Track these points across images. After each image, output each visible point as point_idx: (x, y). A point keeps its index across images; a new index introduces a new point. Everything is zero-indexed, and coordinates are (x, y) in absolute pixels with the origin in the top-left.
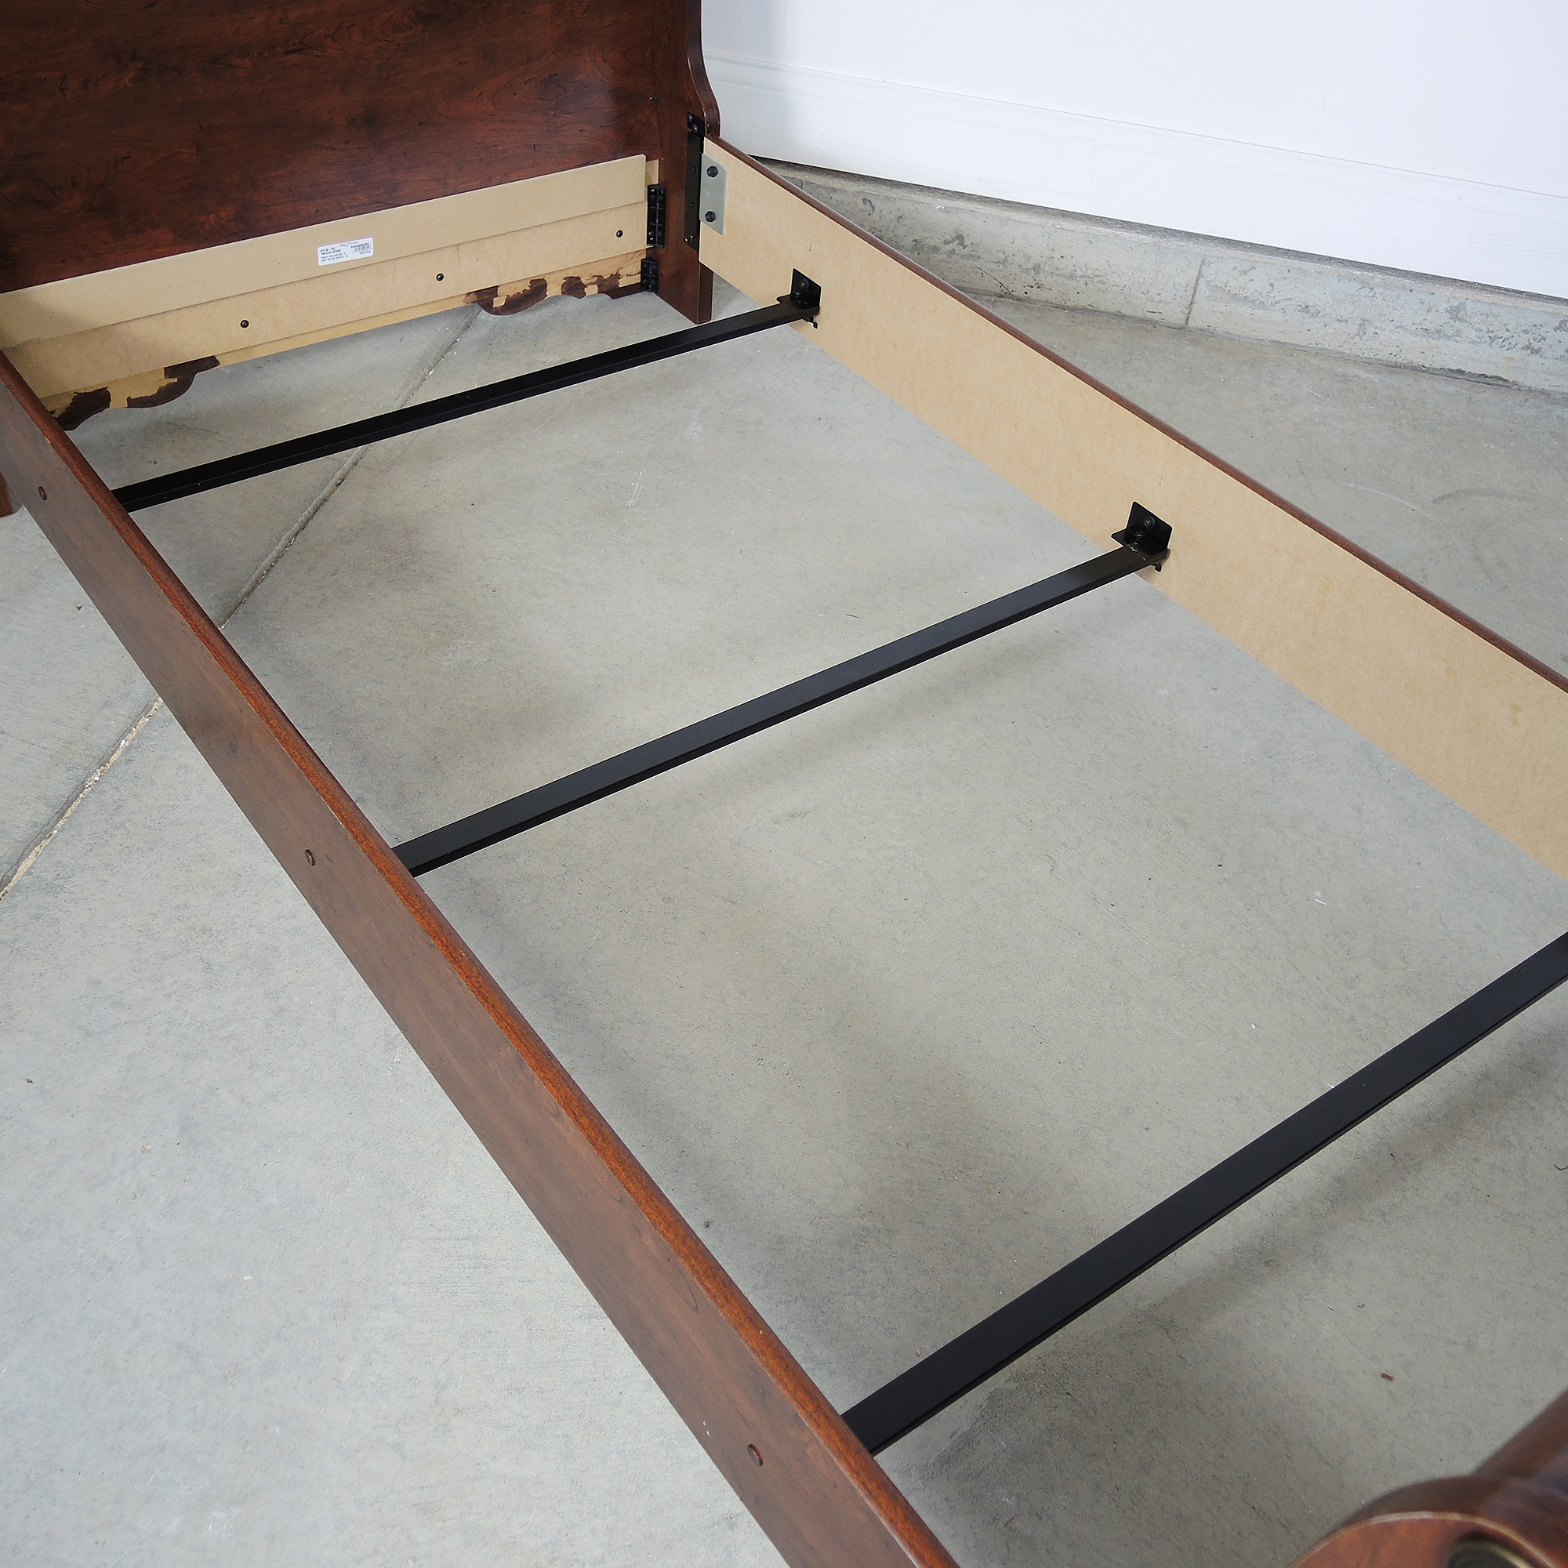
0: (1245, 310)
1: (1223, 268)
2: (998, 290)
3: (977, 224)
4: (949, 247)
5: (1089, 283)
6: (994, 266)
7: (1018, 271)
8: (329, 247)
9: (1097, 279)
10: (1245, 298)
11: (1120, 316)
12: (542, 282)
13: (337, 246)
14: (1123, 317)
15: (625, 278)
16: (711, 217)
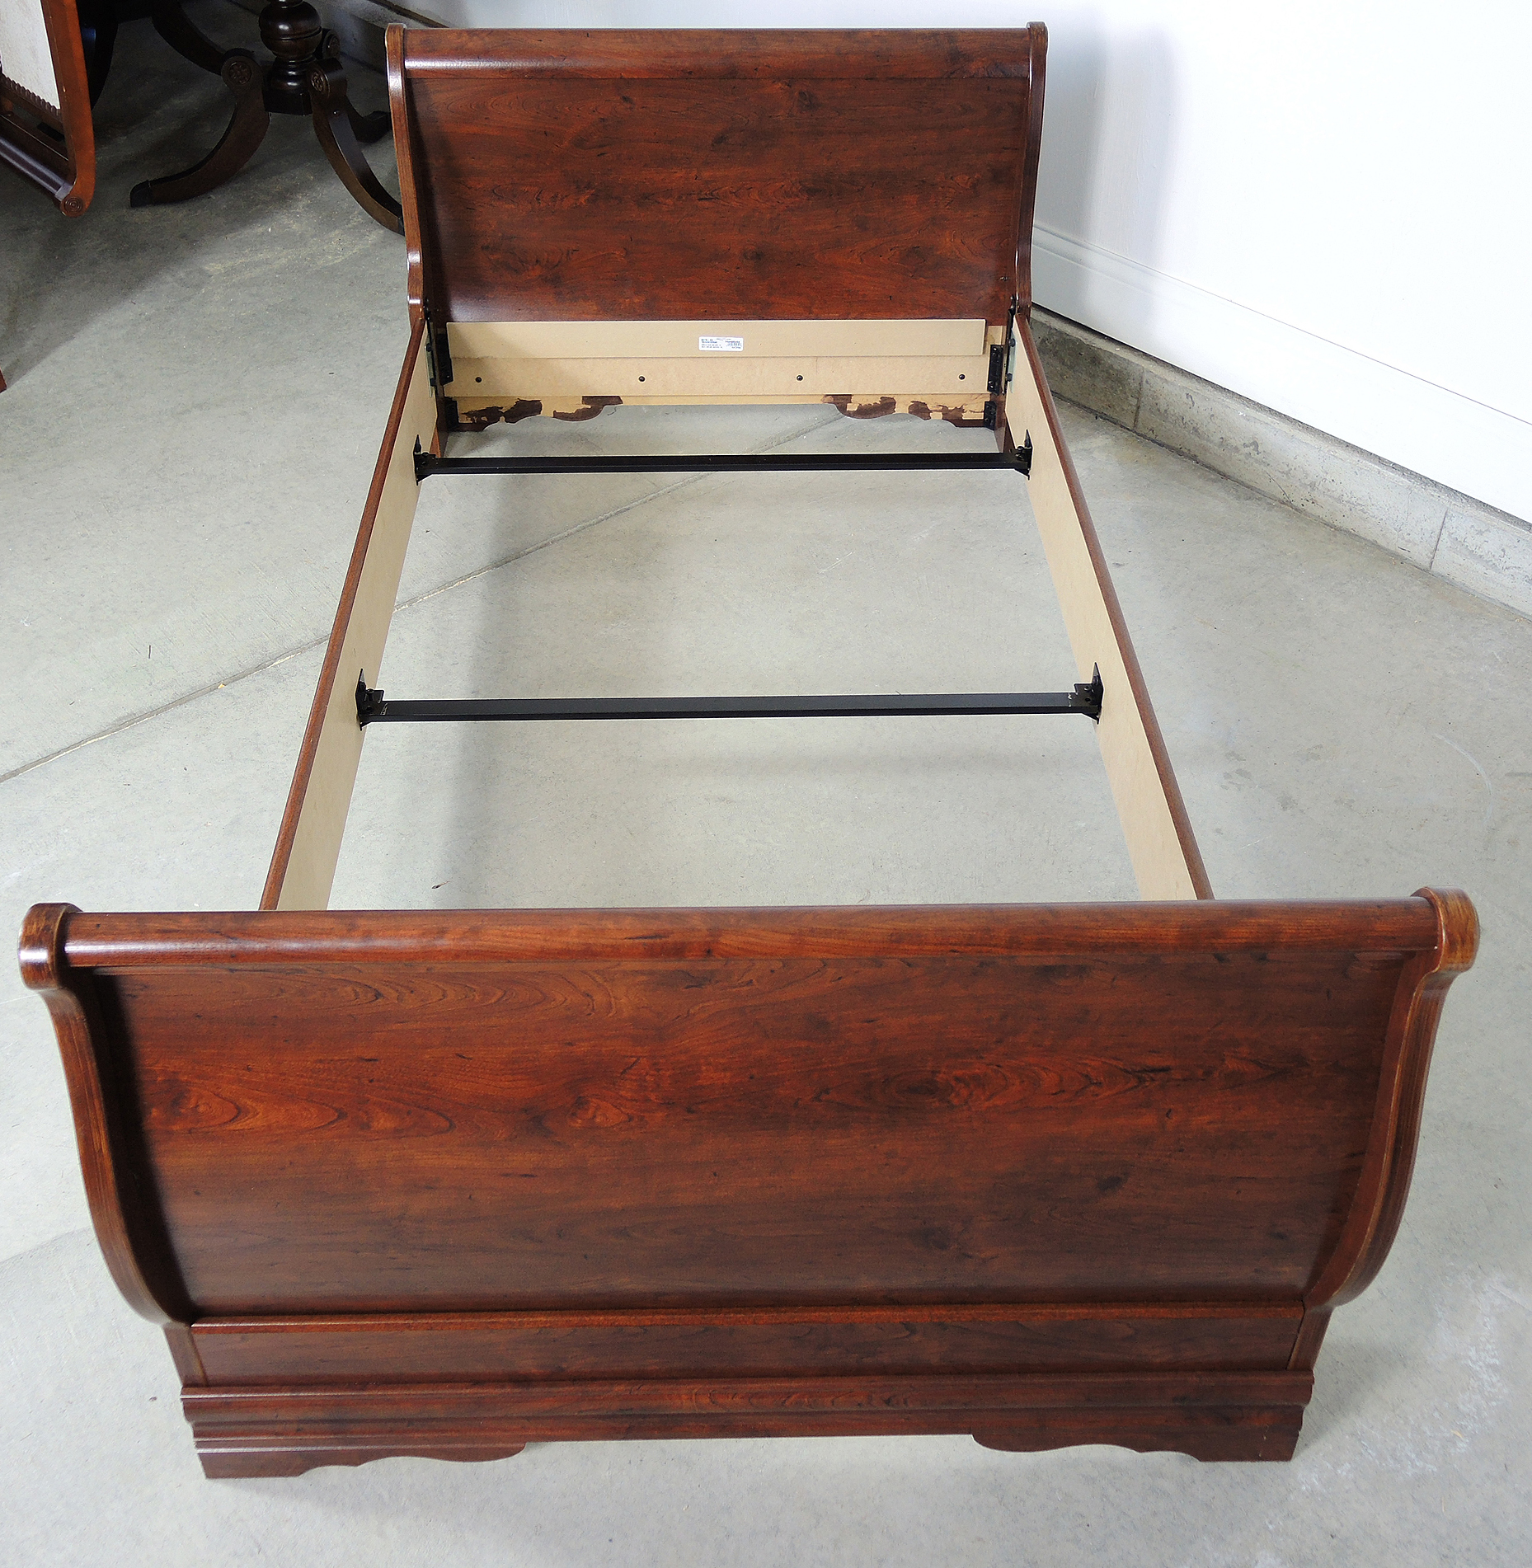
0: (1480, 567)
1: (1463, 524)
2: (1281, 497)
3: (1271, 435)
4: (1247, 450)
5: (1353, 509)
6: (1280, 475)
7: (1298, 484)
8: (709, 338)
9: (1359, 507)
10: (1481, 556)
11: (1375, 545)
12: (892, 401)
13: (714, 339)
14: (1379, 547)
15: (968, 412)
16: (1010, 377)
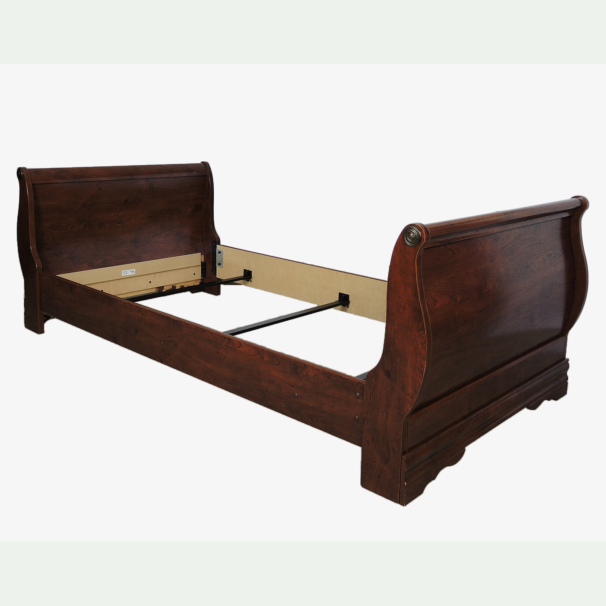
12: (175, 286)
13: (127, 271)
16: (219, 264)
